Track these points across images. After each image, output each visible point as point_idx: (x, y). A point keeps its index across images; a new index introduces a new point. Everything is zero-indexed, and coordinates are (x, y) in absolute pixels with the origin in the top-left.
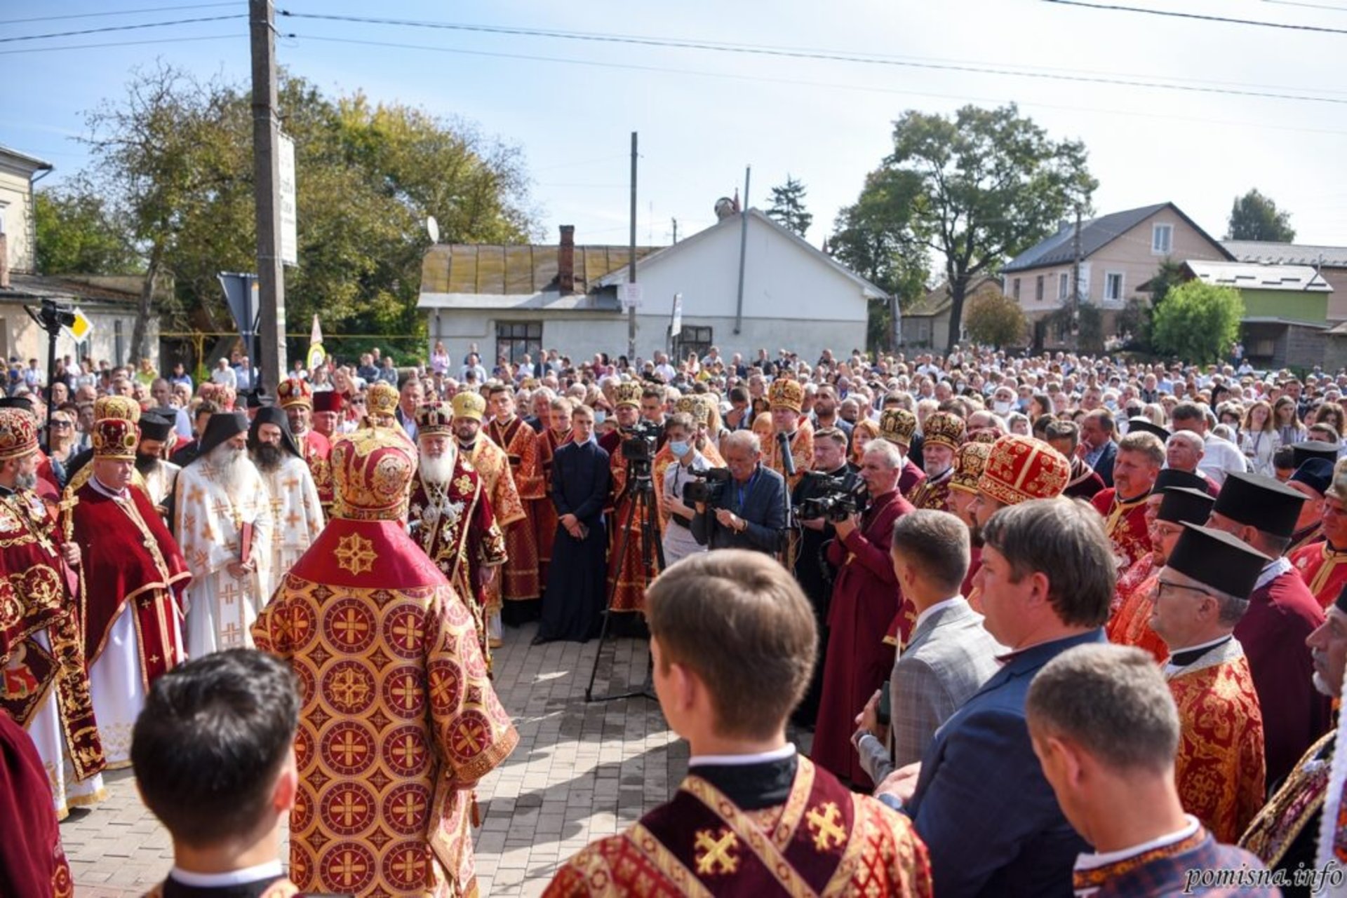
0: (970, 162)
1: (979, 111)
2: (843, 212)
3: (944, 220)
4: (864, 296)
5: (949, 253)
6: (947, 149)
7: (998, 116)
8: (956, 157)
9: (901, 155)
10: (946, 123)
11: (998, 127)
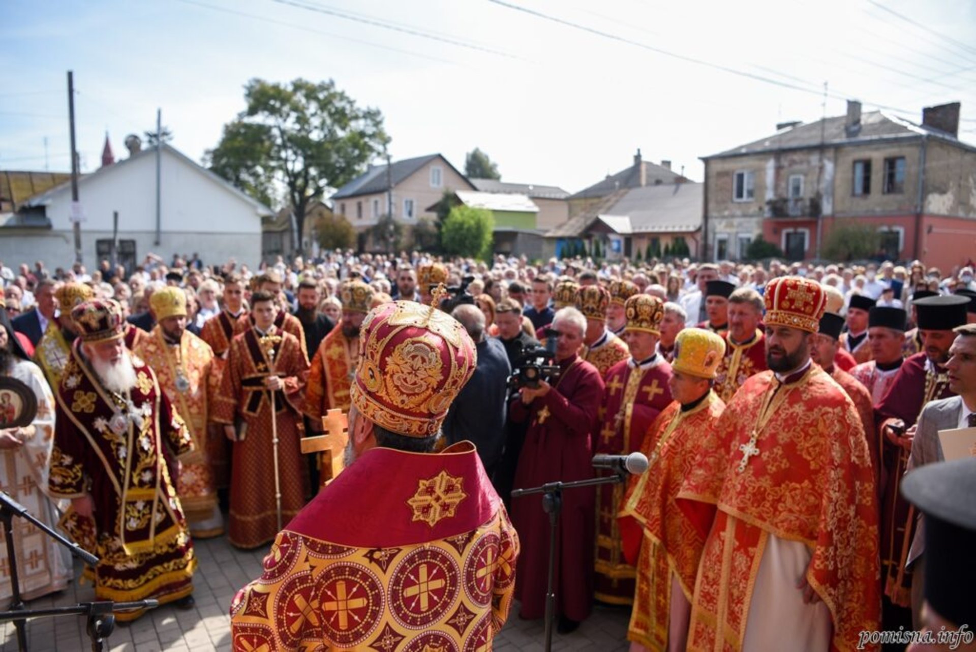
0: (302, 120)
1: (307, 83)
2: (207, 152)
3: (286, 160)
4: (257, 214)
5: (292, 184)
6: (286, 108)
7: (322, 88)
8: (293, 115)
9: (252, 111)
10: (285, 91)
11: (321, 96)
